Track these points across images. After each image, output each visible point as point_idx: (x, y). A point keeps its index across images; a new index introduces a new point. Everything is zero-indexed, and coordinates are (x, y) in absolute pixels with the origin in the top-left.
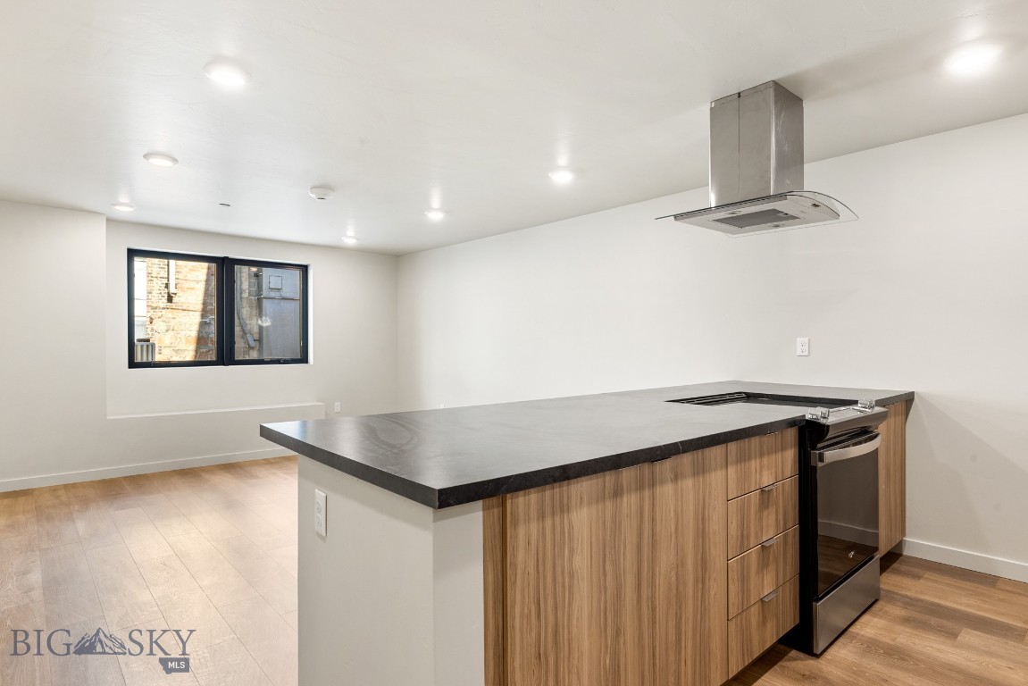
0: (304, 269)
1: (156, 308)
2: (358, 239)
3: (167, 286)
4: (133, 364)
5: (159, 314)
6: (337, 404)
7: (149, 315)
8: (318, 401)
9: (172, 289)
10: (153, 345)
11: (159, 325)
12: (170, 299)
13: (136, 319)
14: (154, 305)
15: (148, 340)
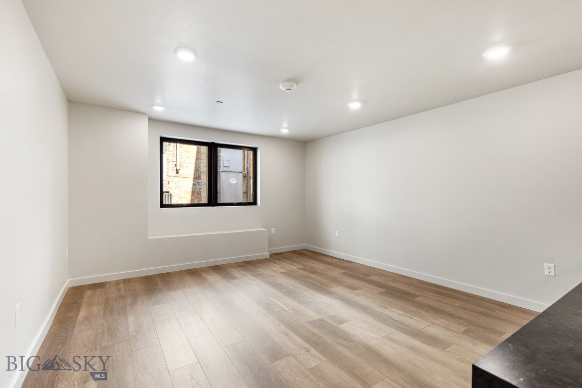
0: (255, 150)
1: (171, 176)
2: (289, 130)
3: (176, 165)
4: (162, 206)
5: (172, 180)
6: (273, 229)
7: (167, 180)
8: (263, 228)
9: (178, 167)
10: (171, 195)
11: (171, 185)
12: (177, 172)
13: (164, 182)
14: (170, 175)
15: (168, 192)
